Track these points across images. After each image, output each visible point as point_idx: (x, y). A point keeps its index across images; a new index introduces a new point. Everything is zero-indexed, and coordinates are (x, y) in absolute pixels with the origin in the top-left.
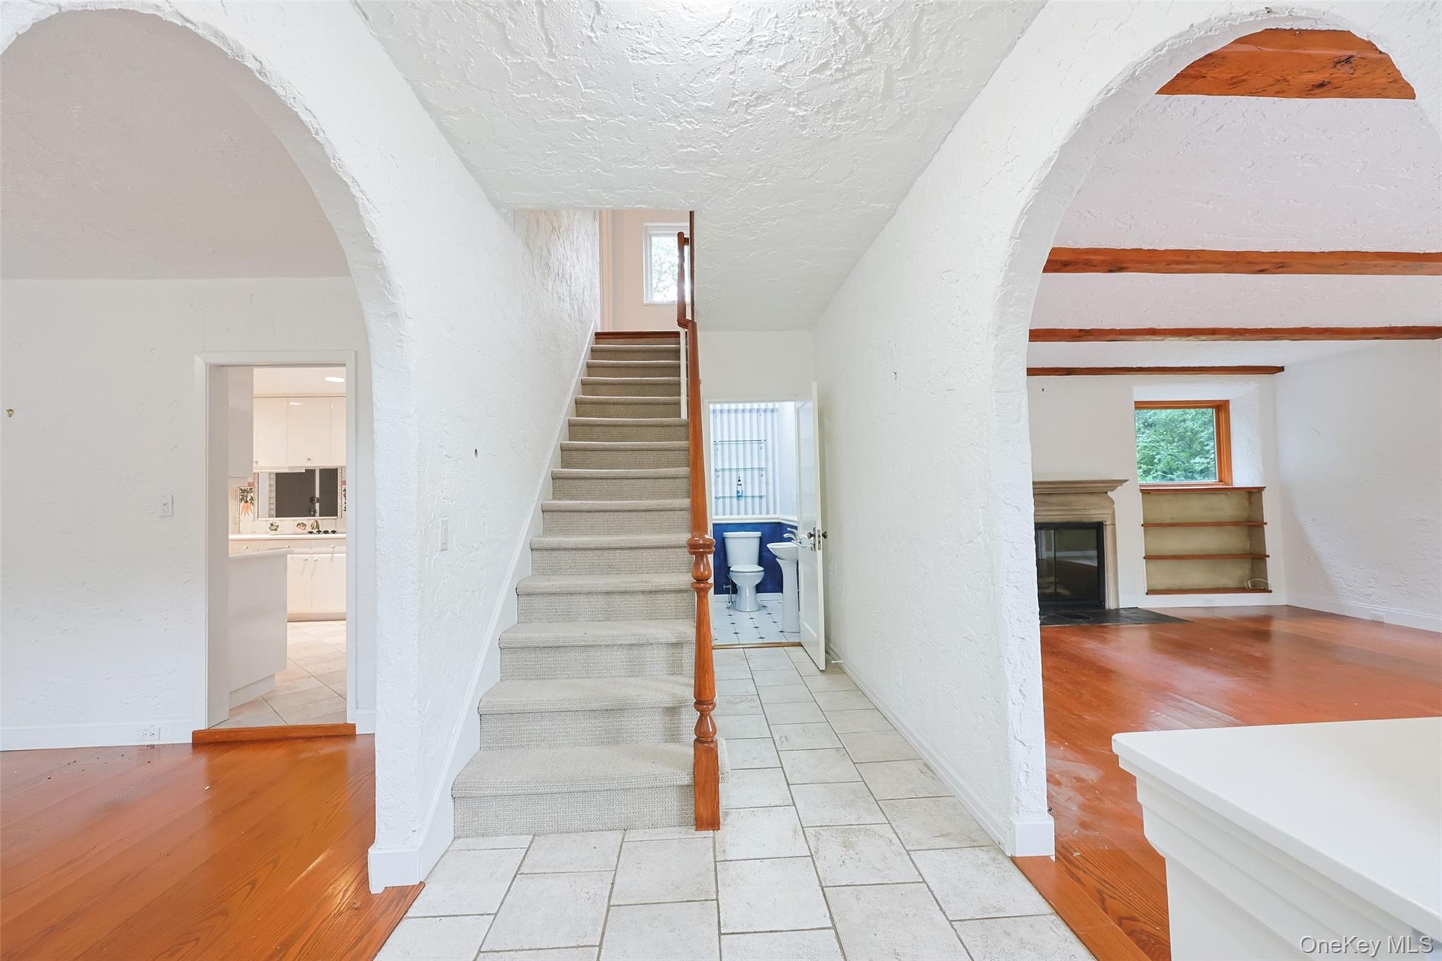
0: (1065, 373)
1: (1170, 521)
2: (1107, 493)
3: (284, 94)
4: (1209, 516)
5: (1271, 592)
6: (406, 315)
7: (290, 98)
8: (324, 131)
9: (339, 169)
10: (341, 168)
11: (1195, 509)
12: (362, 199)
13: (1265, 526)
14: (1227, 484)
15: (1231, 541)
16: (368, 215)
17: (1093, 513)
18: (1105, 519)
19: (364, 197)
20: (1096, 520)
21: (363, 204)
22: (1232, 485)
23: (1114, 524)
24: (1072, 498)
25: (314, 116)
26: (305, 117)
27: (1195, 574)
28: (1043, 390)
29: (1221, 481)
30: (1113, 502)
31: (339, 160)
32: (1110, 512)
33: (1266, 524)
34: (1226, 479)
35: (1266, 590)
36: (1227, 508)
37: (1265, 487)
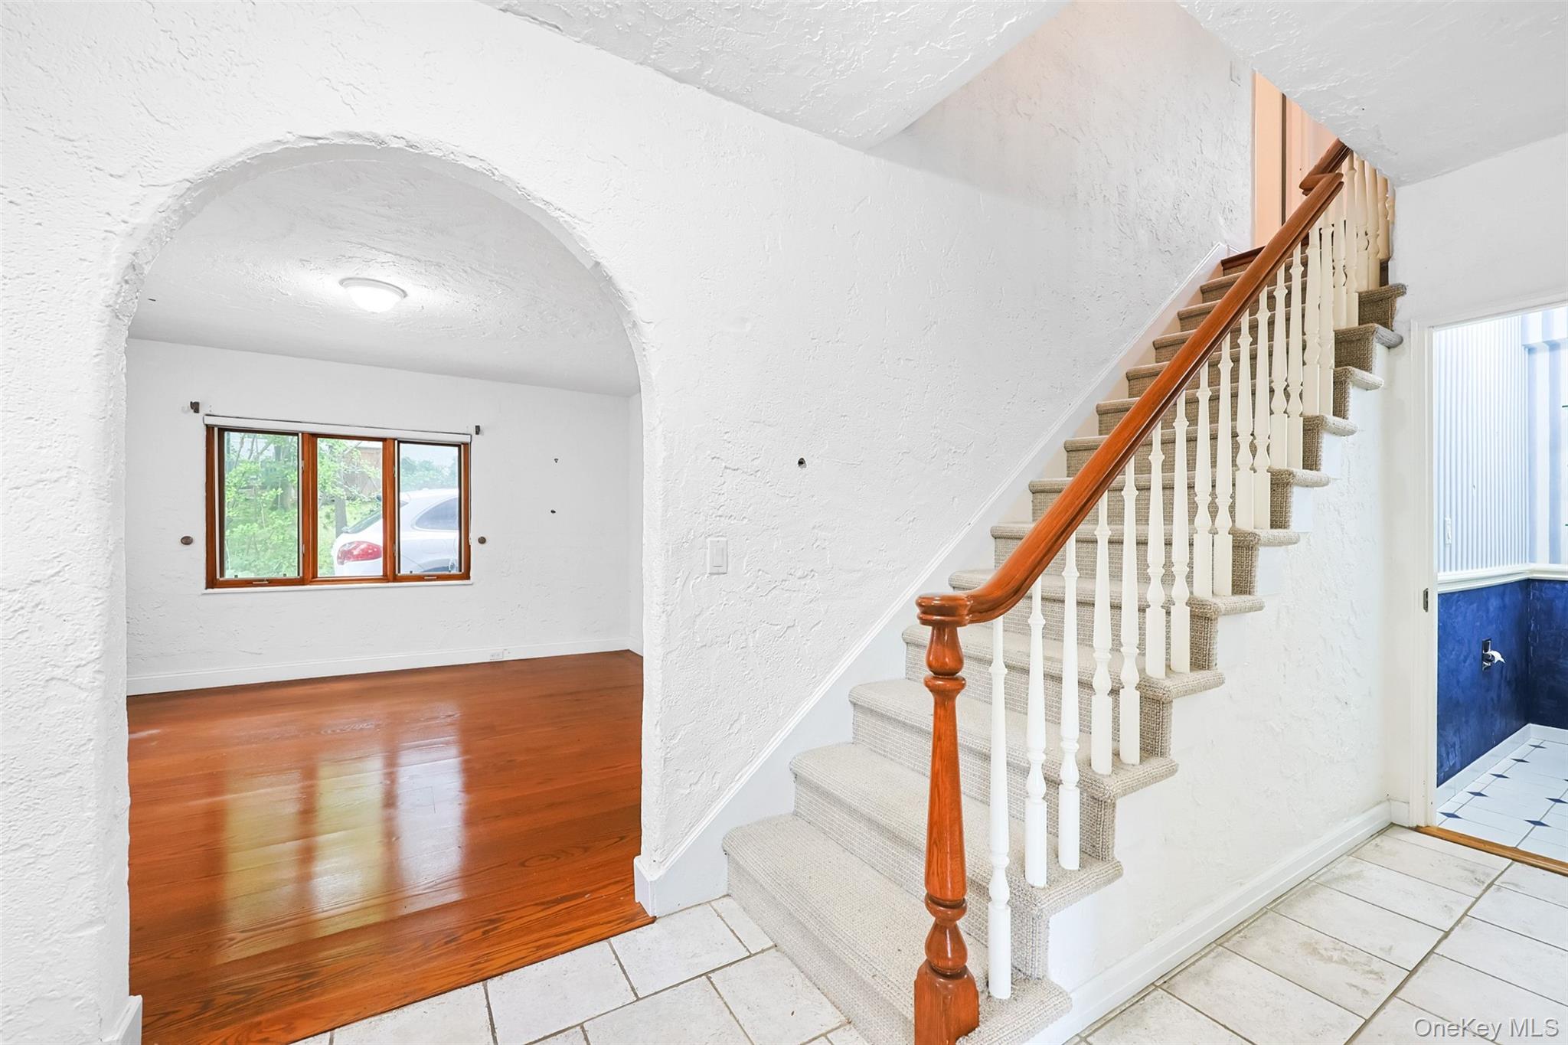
3: (441, 154)
6: (642, 321)
7: (449, 155)
8: (496, 169)
9: (529, 198)
10: (529, 196)
12: (562, 217)
16: (575, 231)
19: (563, 215)
21: (565, 221)
25: (481, 160)
26: (472, 164)
31: (524, 188)
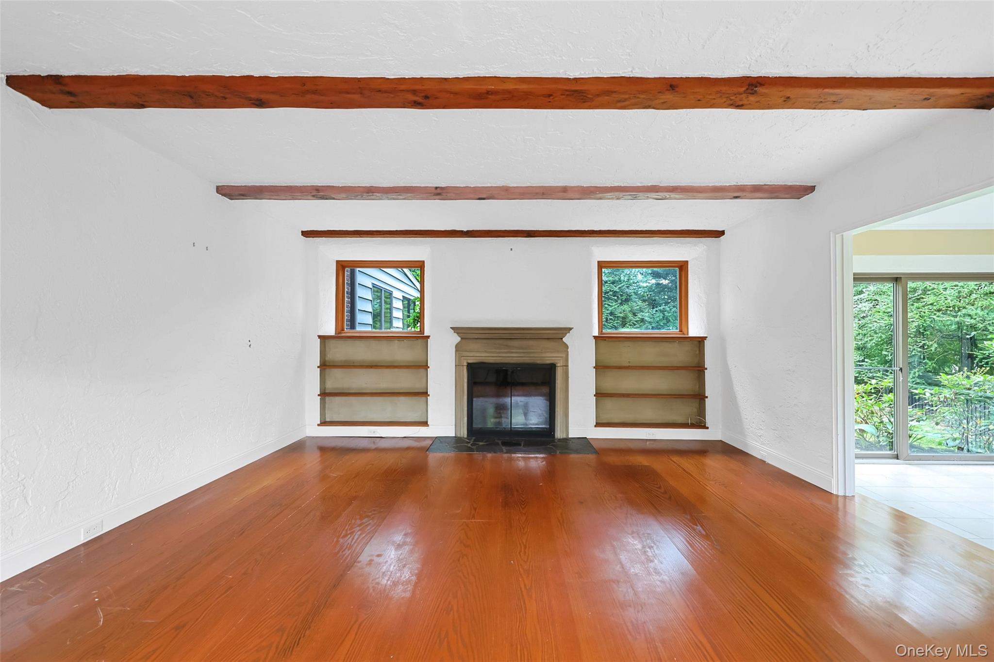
0: (525, 235)
1: (628, 365)
2: (562, 339)
4: (665, 361)
5: (707, 428)
11: (650, 355)
13: (706, 371)
14: (684, 334)
15: (682, 383)
17: (544, 355)
18: (556, 361)
20: (548, 362)
22: (688, 335)
23: (566, 366)
24: (531, 343)
27: (648, 411)
28: (511, 249)
29: (681, 331)
30: (567, 347)
32: (564, 355)
33: (706, 369)
34: (684, 330)
35: (705, 427)
36: (680, 355)
37: (707, 337)
